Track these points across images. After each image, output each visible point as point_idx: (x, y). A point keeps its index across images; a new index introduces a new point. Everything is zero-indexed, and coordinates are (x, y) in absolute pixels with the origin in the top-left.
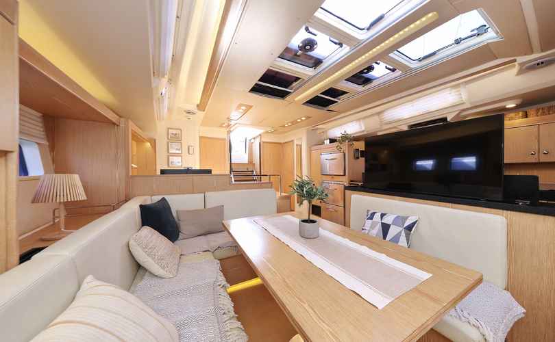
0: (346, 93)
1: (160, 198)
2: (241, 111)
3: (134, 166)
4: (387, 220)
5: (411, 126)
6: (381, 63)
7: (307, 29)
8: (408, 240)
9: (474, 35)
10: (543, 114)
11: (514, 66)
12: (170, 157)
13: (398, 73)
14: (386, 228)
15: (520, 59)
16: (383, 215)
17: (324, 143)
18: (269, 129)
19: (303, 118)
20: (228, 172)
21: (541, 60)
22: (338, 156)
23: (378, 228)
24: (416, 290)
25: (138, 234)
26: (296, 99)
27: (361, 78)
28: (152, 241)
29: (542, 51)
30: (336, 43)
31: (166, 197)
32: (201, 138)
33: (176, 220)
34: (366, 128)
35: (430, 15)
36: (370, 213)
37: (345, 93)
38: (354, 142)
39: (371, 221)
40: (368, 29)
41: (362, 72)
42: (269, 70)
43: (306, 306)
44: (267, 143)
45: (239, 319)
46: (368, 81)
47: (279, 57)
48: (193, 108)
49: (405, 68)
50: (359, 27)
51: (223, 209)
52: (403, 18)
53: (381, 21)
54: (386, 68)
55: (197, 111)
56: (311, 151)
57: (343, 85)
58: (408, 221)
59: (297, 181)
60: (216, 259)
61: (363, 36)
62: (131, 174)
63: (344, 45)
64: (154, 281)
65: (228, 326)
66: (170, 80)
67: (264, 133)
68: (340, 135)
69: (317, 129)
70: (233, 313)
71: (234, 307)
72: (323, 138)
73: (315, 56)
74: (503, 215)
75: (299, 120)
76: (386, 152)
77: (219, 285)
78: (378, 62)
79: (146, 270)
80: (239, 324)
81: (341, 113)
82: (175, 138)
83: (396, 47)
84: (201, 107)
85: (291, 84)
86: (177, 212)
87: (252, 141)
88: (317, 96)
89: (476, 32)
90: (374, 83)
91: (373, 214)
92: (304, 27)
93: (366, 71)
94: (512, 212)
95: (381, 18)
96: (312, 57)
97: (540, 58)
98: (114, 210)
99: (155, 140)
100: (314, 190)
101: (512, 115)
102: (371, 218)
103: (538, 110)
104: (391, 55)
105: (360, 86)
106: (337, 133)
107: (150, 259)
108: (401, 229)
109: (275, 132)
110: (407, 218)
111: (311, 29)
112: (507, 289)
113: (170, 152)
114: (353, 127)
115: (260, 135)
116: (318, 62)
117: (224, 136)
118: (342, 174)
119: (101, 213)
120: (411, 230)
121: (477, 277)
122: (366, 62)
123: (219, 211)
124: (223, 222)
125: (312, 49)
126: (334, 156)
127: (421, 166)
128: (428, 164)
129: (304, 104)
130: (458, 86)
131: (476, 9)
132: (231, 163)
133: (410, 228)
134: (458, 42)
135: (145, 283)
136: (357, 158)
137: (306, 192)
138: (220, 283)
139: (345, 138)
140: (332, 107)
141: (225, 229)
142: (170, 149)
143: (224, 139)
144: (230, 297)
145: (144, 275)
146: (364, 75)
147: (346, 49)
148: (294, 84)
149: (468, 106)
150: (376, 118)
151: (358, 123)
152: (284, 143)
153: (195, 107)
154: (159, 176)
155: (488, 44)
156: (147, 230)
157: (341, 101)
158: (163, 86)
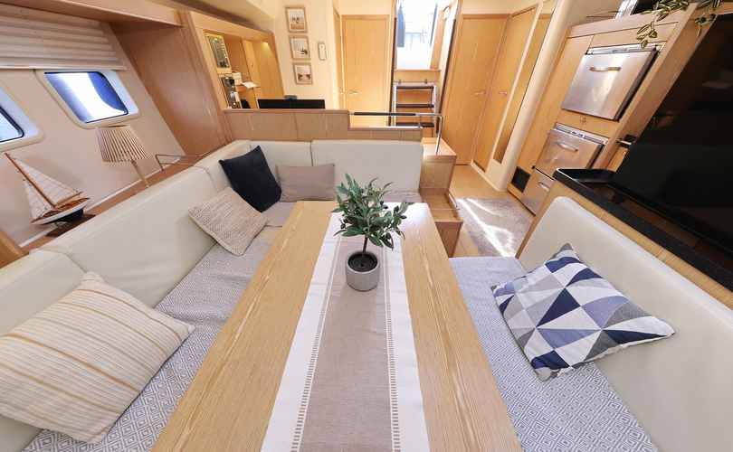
4: (580, 292)
12: (296, 68)
14: (564, 304)
16: (585, 275)
23: (552, 294)
36: (565, 254)
39: (548, 271)
44: (472, 17)
51: (334, 171)
82: (298, 27)
87: (447, 14)
91: (569, 260)
99: (273, 36)
102: (553, 267)
120: (617, 343)
133: (618, 337)
142: (294, 53)
143: (384, 18)
152: (516, 14)
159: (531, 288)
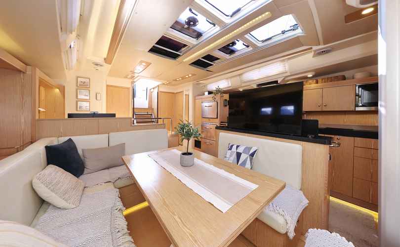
0: (219, 59)
1: (66, 139)
2: (142, 66)
3: (41, 110)
4: (240, 150)
5: (259, 85)
6: (240, 41)
7: (190, 10)
8: (251, 163)
9: (291, 30)
10: (325, 82)
11: (311, 52)
12: (79, 103)
13: (250, 49)
14: (239, 155)
15: (315, 48)
16: (238, 147)
17: (204, 94)
18: (164, 82)
19: (190, 75)
20: (131, 115)
21: (324, 50)
22: (213, 104)
23: (235, 155)
24: (248, 197)
25: (42, 172)
26: (184, 61)
27: (228, 49)
28: (56, 178)
29: (324, 44)
30: (211, 23)
31: (72, 138)
32: (107, 86)
33: (82, 157)
34: (232, 85)
35: (267, 13)
36: (230, 145)
37: (217, 59)
38: (224, 94)
39: (230, 151)
40: (231, 16)
41: (228, 45)
42: (163, 36)
43: (176, 217)
44: (163, 92)
45: (130, 234)
46: (232, 52)
47: (171, 27)
48: (100, 60)
49: (254, 46)
50: (226, 14)
51: (124, 146)
52: (251, 13)
53: (239, 12)
54: (243, 44)
55: (105, 63)
56: (195, 100)
57: (217, 53)
58: (252, 150)
59: (179, 124)
60: (115, 188)
61: (228, 21)
62: (37, 118)
63: (216, 26)
64: (57, 213)
65: (121, 241)
66: (78, 36)
67: (161, 85)
68: (215, 89)
69: (201, 83)
70: (126, 230)
71: (127, 225)
72: (204, 90)
73: (197, 30)
74: (300, 144)
75: (187, 77)
76: (244, 102)
77: (116, 210)
78: (238, 40)
79: (49, 204)
80: (130, 238)
81: (215, 73)
82: (84, 86)
83: (249, 31)
84: (108, 60)
85: (180, 49)
86: (83, 150)
87: (152, 90)
88: (199, 60)
89: (292, 28)
90: (237, 54)
91: (232, 146)
92: (188, 8)
93: (231, 45)
94: (305, 142)
95: (239, 10)
96: (195, 31)
97: (323, 49)
98: (18, 152)
99: (64, 87)
100: (192, 131)
101: (310, 81)
102: (230, 149)
103: (322, 79)
104: (246, 36)
105: (228, 55)
106: (213, 87)
107: (53, 194)
108: (247, 156)
109: (169, 84)
110: (251, 148)
111: (193, 11)
112: (301, 190)
113: (79, 98)
114: (223, 84)
115: (158, 86)
116: (199, 35)
117: (129, 85)
118: (216, 117)
119: (4, 156)
120: (253, 156)
121: (282, 184)
122: (231, 39)
123: (122, 148)
124: (123, 157)
125: (195, 24)
126: (210, 104)
127: (265, 112)
128: (268, 110)
129: (190, 65)
130: (283, 61)
131: (292, 14)
132: (134, 108)
133: (252, 155)
134: (283, 32)
135: (47, 216)
136: (226, 106)
137: (186, 132)
138: (117, 208)
139: (219, 91)
140: (210, 68)
141: (123, 163)
142: (79, 96)
143: (128, 88)
144: (125, 218)
145: (47, 209)
146: (230, 48)
147: (217, 29)
148: (183, 49)
149: (289, 74)
150: (238, 78)
151: (227, 80)
152: (177, 93)
153: (103, 60)
154: (66, 119)
155: (299, 36)
156: (53, 168)
157: (215, 65)
158: (72, 40)
159: (229, 158)
